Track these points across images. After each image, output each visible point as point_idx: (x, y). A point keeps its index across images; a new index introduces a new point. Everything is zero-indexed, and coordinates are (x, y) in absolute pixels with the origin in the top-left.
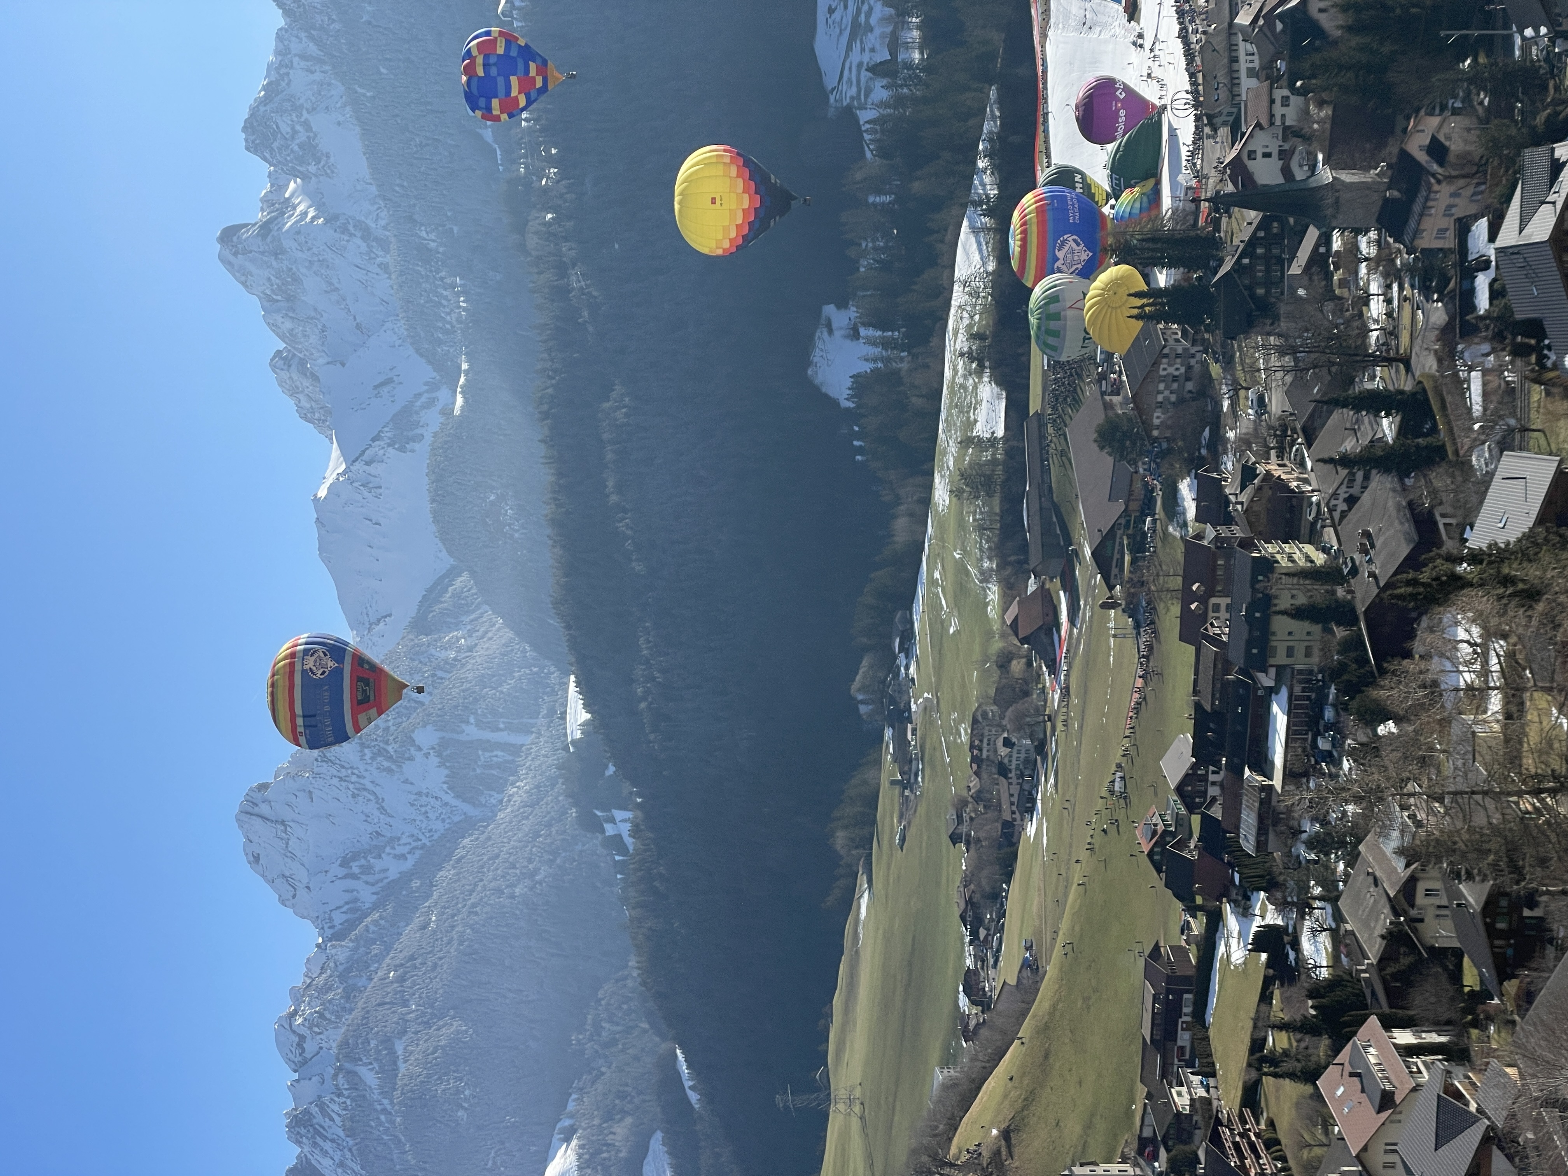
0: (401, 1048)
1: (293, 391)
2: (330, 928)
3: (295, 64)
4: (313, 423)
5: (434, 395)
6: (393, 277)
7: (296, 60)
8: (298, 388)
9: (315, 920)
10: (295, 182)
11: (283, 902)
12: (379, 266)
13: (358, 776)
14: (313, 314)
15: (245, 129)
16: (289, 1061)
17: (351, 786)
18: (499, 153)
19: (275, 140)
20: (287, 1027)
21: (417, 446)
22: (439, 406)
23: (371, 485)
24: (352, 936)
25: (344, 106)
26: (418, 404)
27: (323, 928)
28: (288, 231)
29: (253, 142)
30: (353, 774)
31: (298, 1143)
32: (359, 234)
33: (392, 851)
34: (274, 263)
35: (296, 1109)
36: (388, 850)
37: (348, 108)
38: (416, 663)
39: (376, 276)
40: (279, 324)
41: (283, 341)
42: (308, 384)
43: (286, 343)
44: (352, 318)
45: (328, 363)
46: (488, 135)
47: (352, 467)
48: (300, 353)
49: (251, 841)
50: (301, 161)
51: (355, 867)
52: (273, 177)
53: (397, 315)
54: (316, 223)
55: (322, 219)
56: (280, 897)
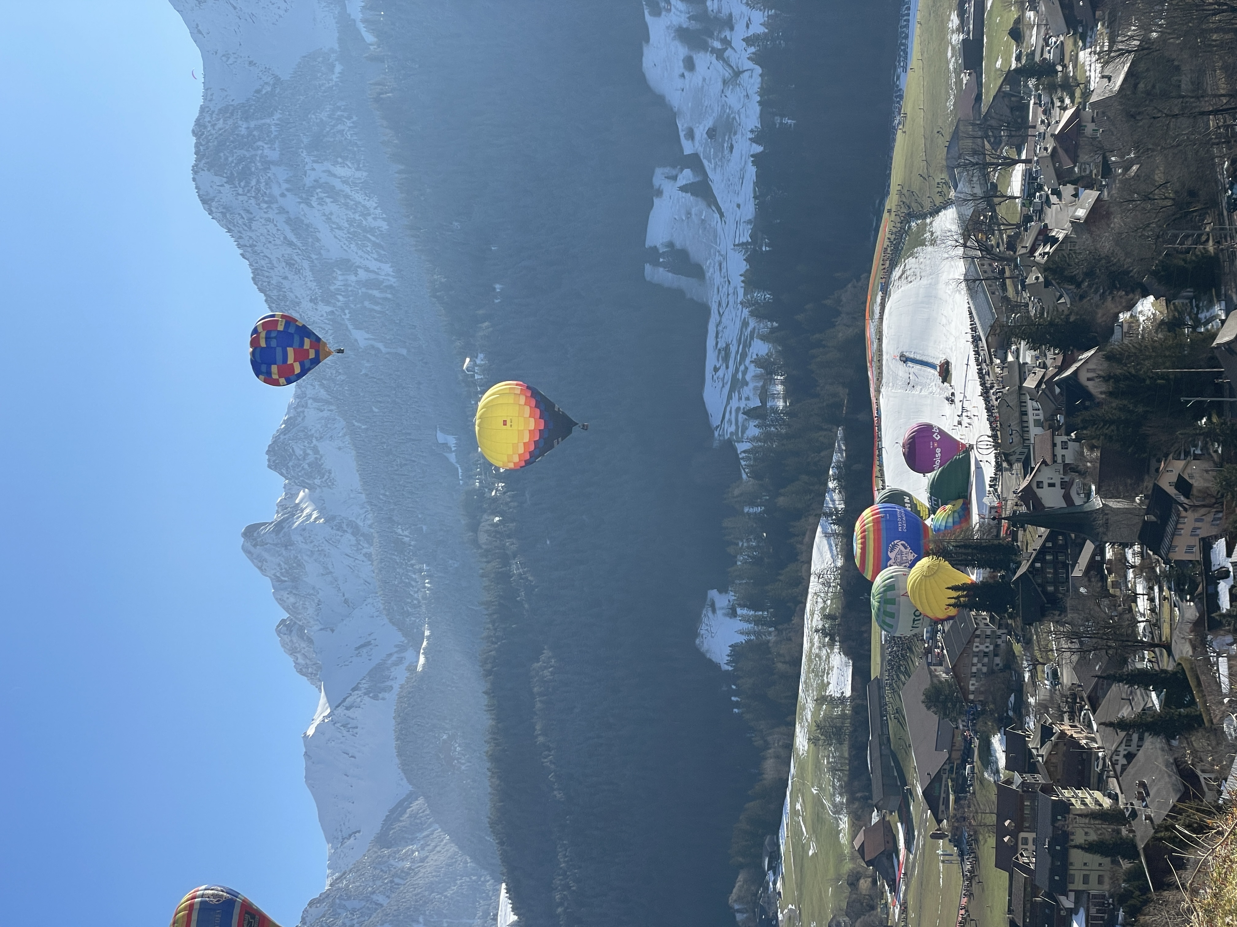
1: (293, 651)
3: (309, 405)
4: (307, 676)
5: (402, 655)
6: (375, 563)
7: (310, 402)
8: (296, 648)
10: (304, 491)
12: (365, 555)
14: (312, 592)
15: (268, 452)
18: (460, 471)
19: (290, 460)
21: (386, 695)
22: (406, 663)
23: (349, 726)
25: (345, 435)
26: (389, 662)
28: (296, 528)
29: (274, 462)
32: (350, 531)
34: (284, 553)
37: (347, 438)
38: (378, 871)
39: (361, 562)
40: (285, 599)
41: (287, 612)
42: (304, 646)
43: (289, 614)
44: (341, 594)
45: (321, 629)
46: (452, 457)
47: (335, 711)
48: (300, 621)
50: (309, 476)
52: (287, 488)
53: (377, 593)
54: (318, 522)
55: (323, 519)
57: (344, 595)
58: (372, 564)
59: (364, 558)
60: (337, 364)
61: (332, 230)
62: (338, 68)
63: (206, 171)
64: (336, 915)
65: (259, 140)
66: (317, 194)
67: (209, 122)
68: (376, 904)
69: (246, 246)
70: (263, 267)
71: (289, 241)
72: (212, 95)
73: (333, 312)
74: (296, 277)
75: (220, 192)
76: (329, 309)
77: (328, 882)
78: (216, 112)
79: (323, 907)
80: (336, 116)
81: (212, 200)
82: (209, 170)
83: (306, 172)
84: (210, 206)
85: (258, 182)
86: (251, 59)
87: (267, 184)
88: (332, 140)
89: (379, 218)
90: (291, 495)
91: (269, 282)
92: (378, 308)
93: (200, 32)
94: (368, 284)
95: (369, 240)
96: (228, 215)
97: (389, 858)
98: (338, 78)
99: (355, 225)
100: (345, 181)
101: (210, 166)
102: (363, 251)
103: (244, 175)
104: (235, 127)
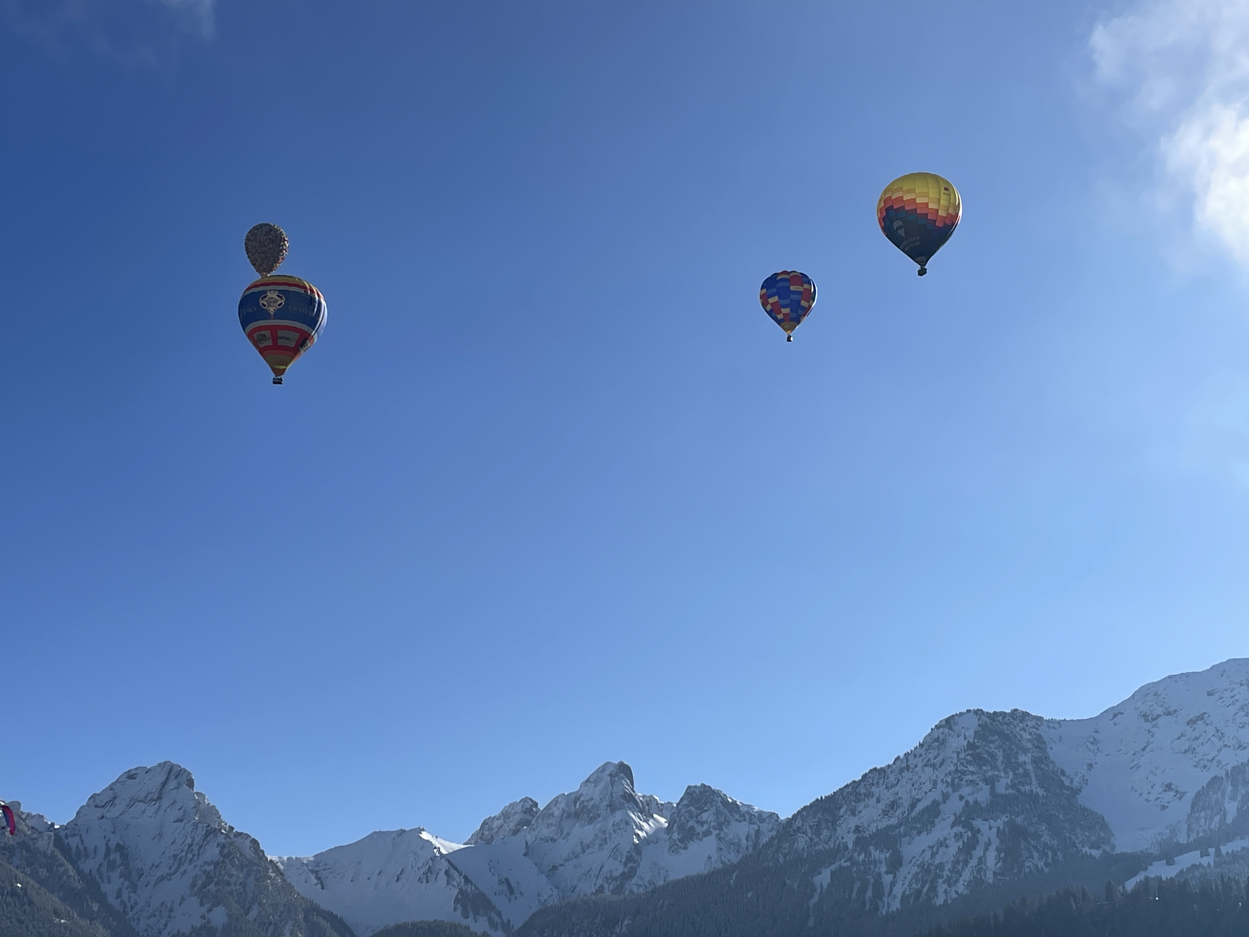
1: (505, 815)
2: (66, 834)
3: (752, 826)
4: (480, 830)
6: (593, 897)
7: (756, 827)
8: (509, 818)
9: (74, 823)
10: (665, 822)
11: (93, 797)
13: (191, 859)
14: (565, 832)
15: (703, 785)
17: (183, 854)
19: (696, 808)
21: (459, 912)
23: (429, 875)
24: (57, 853)
25: (723, 863)
26: (493, 914)
27: (66, 829)
28: (628, 814)
29: (694, 792)
30: (194, 856)
32: (626, 870)
33: (124, 887)
34: (604, 804)
36: (127, 883)
37: (721, 865)
39: (594, 882)
40: (558, 806)
41: (545, 809)
42: (510, 826)
43: (543, 810)
44: (562, 863)
45: (527, 843)
47: (444, 859)
48: (535, 821)
49: (147, 772)
50: (681, 828)
51: (115, 856)
52: (668, 806)
53: (563, 899)
54: (634, 837)
55: (637, 842)
56: (98, 795)
57: (562, 865)
58: (592, 894)
59: (598, 885)
60: (794, 854)
61: (931, 847)
62: (1096, 853)
63: (977, 723)
64: (242, 867)
65: (1014, 774)
66: (966, 832)
67: (1027, 725)
68: (249, 908)
69: (907, 761)
70: (888, 778)
71: (915, 804)
72: (1054, 728)
73: (847, 849)
74: (881, 813)
75: (958, 736)
76: (850, 846)
77: (275, 858)
78: (1038, 732)
79: (250, 854)
80: (1046, 851)
81: (950, 728)
82: (980, 725)
83: (987, 820)
84: (944, 727)
85: (973, 773)
86: (1094, 765)
87: (971, 781)
88: (1022, 847)
89: (946, 897)
91: (873, 785)
92: (854, 895)
93: (1115, 716)
94: (878, 885)
95: (923, 886)
96: (936, 744)
97: (294, 920)
98: (1086, 852)
99: (938, 871)
100: (981, 860)
101: (983, 726)
102: (912, 879)
103: (978, 760)
104: (1025, 751)
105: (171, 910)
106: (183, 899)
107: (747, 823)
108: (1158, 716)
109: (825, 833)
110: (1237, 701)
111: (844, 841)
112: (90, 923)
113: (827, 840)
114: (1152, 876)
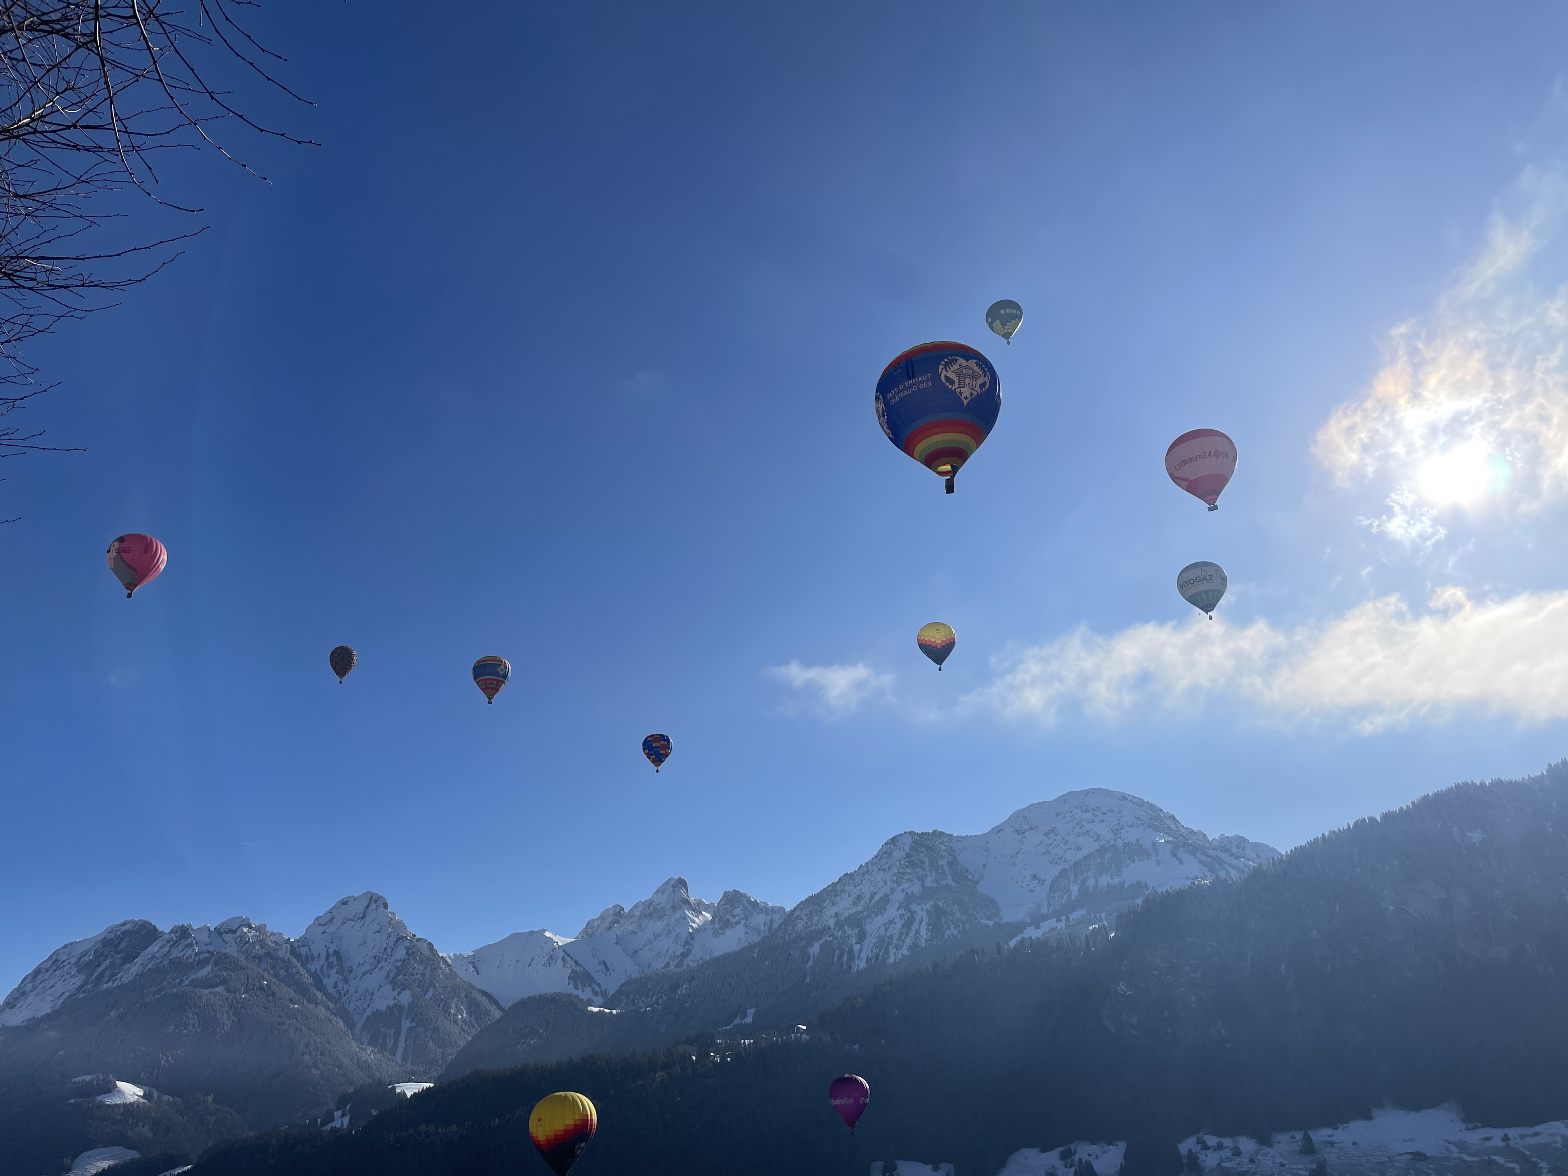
0: (220, 991)
1: (602, 917)
2: (299, 945)
3: (767, 916)
4: (585, 928)
5: (600, 995)
6: (662, 970)
7: (770, 917)
8: (604, 919)
9: (304, 937)
10: (710, 917)
11: (317, 919)
12: (668, 963)
13: (386, 958)
14: (643, 927)
15: (735, 891)
16: (222, 925)
17: (381, 955)
18: (728, 1027)
19: (730, 906)
20: (243, 923)
21: (572, 985)
22: (594, 998)
23: (551, 960)
24: (292, 958)
25: (749, 942)
26: (595, 986)
27: (299, 941)
28: (685, 913)
29: (729, 895)
30: (388, 956)
31: (171, 932)
32: (684, 951)
33: (339, 980)
34: (668, 907)
35: (192, 929)
36: (341, 977)
37: (747, 944)
38: (449, 990)
39: (663, 960)
40: (637, 909)
42: (606, 925)
43: (628, 913)
44: (641, 948)
45: (617, 936)
46: (737, 1021)
47: (561, 950)
48: (623, 921)
49: (355, 900)
50: (721, 920)
51: (333, 959)
52: (712, 905)
53: (642, 973)
54: (689, 928)
55: (691, 931)
56: (321, 917)
57: (641, 949)
58: (662, 968)
59: (666, 962)
60: (796, 934)
61: (884, 925)
62: (990, 923)
63: (912, 840)
64: (421, 962)
65: (936, 873)
66: (907, 913)
67: (943, 840)
68: (427, 990)
69: (867, 868)
70: (855, 880)
71: (873, 896)
72: (960, 841)
73: (830, 928)
74: (851, 903)
75: (899, 849)
76: (832, 926)
77: (444, 955)
78: (950, 845)
79: (427, 953)
80: (958, 923)
81: (894, 845)
82: (913, 842)
83: (920, 905)
84: (890, 844)
85: (909, 874)
86: (987, 865)
87: (908, 879)
88: (943, 921)
89: (896, 957)
90: (707, 908)
91: (845, 884)
92: (835, 959)
93: (999, 832)
94: (851, 952)
95: (880, 951)
96: (885, 855)
97: (458, 997)
98: (984, 923)
99: (889, 940)
100: (917, 932)
101: (915, 842)
102: (872, 947)
103: (913, 864)
104: (942, 857)
105: (372, 994)
106: (380, 986)
107: (764, 914)
108: (1026, 831)
109: (815, 919)
110: (1075, 819)
111: (827, 923)
112: (316, 1007)
113: (817, 923)
114: (1026, 936)
